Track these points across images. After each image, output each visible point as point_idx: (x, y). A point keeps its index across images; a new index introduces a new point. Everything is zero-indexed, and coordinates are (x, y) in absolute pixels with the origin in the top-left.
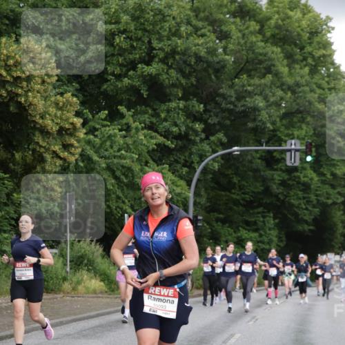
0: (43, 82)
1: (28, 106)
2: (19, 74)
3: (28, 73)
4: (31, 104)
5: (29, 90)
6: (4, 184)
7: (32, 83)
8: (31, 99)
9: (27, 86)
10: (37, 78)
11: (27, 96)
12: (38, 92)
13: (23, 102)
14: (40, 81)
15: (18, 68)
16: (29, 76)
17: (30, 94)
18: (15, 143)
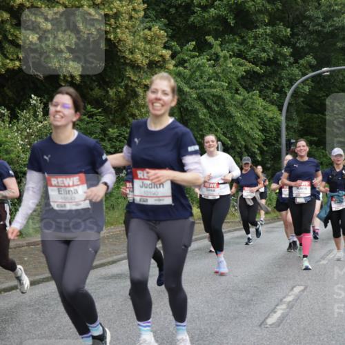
0: (131, 18)
1: (118, 43)
2: (106, 11)
3: (115, 10)
4: (120, 40)
5: (117, 27)
6: (97, 119)
7: (120, 20)
8: (119, 35)
9: (116, 23)
10: (124, 15)
11: (116, 33)
12: (126, 28)
13: (112, 39)
14: (127, 17)
15: (106, 6)
16: (116, 13)
17: (118, 30)
18: (107, 80)
